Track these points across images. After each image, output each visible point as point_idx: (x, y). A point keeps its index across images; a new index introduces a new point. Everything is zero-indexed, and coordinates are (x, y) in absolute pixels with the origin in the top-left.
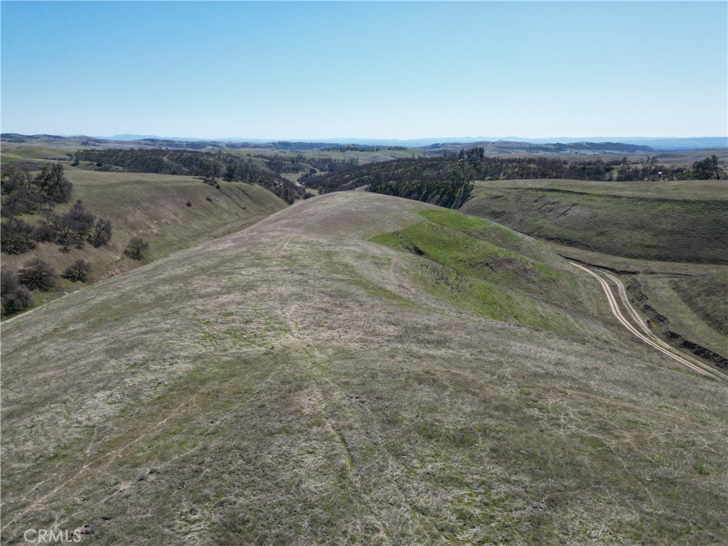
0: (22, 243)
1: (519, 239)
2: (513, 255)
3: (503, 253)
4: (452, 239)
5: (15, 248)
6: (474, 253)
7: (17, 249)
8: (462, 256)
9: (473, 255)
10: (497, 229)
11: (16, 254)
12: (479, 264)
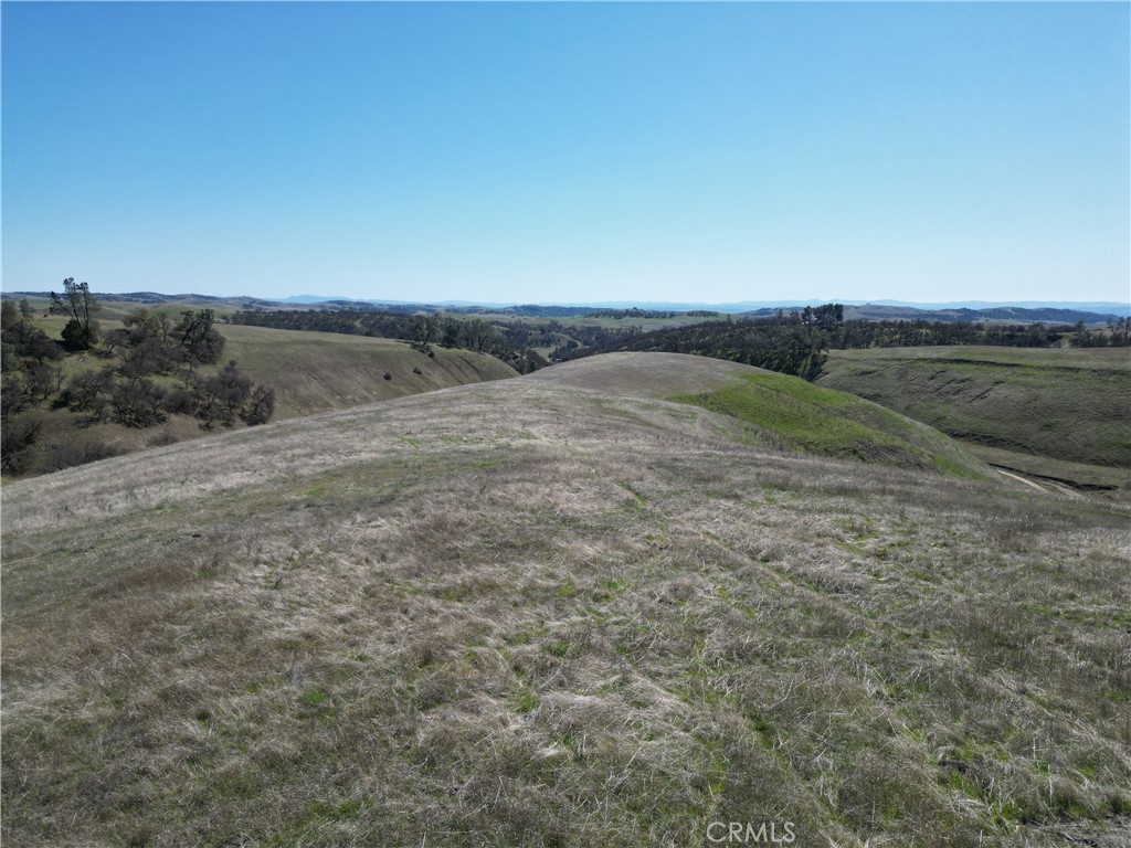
0: (148, 412)
1: (906, 426)
2: (898, 442)
3: (880, 438)
4: (795, 411)
5: (136, 420)
6: (832, 433)
7: (139, 422)
8: (811, 436)
9: (830, 437)
10: (869, 408)
11: (137, 427)
12: (840, 450)
